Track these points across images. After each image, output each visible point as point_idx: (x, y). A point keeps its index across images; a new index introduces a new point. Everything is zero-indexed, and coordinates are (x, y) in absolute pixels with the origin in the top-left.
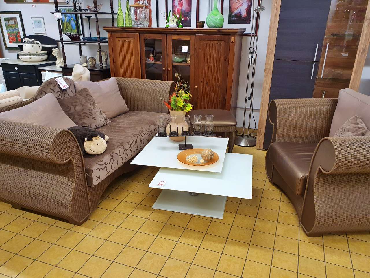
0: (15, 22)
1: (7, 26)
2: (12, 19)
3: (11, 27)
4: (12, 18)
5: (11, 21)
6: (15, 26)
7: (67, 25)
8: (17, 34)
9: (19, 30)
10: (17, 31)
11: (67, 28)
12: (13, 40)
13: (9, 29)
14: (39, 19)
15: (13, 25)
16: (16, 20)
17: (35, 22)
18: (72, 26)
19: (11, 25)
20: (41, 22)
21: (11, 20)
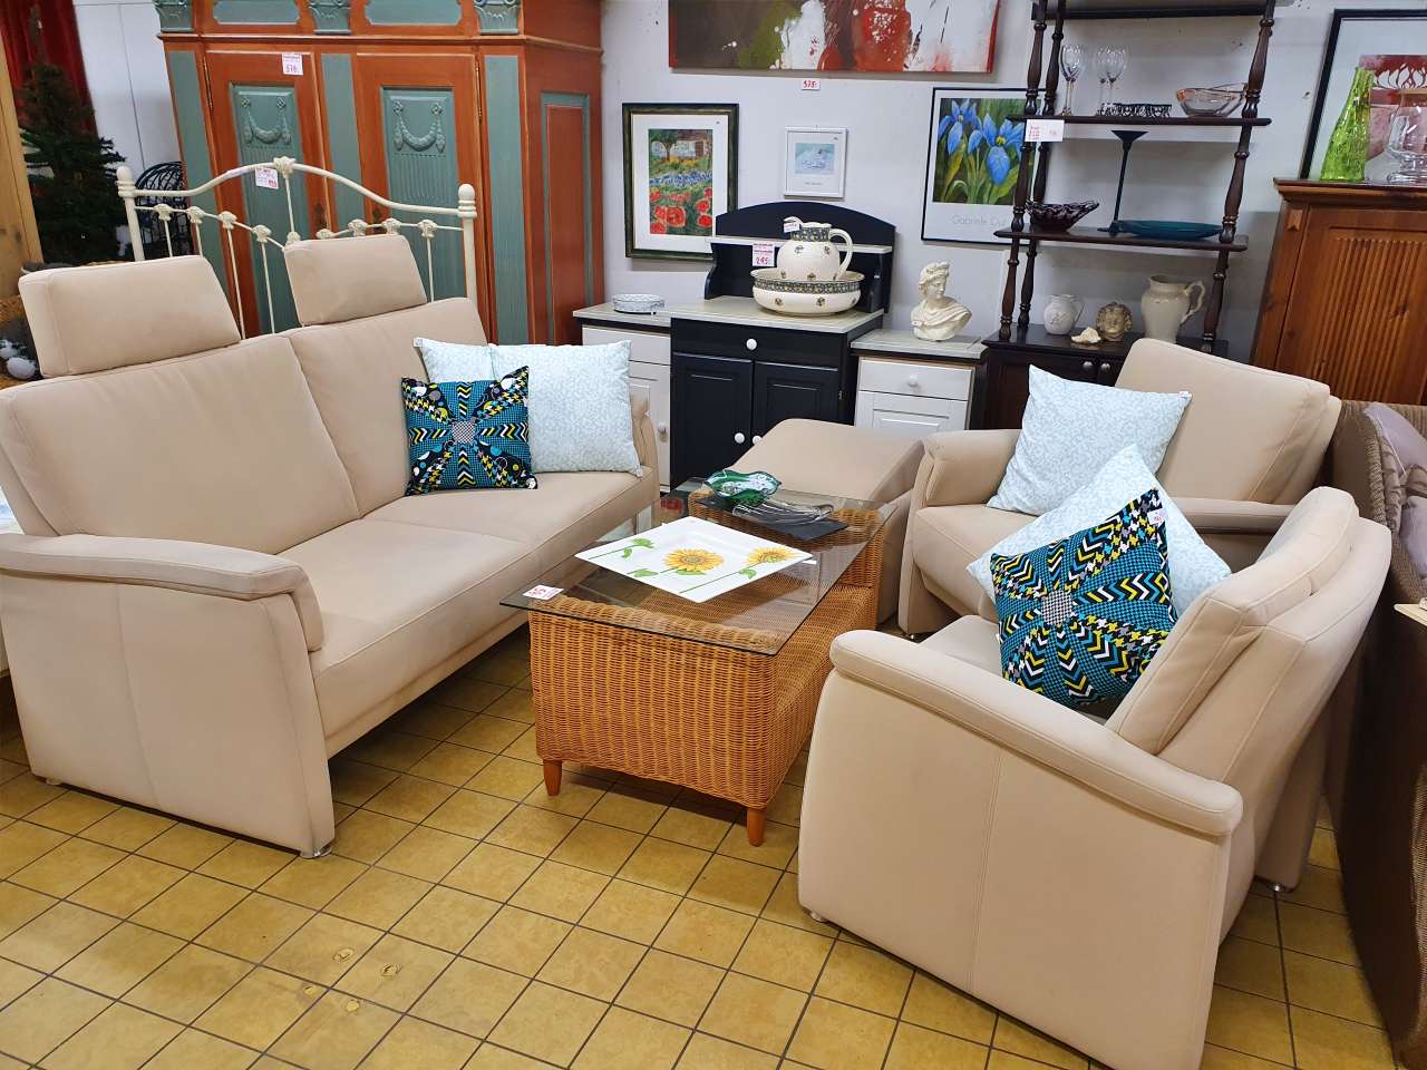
0: (699, 148)
1: (656, 165)
2: (686, 134)
3: (675, 167)
4: (691, 130)
5: (679, 142)
6: (696, 165)
7: (963, 165)
8: (696, 196)
9: (711, 181)
10: (700, 185)
11: (961, 174)
12: (670, 219)
13: (661, 176)
14: (826, 140)
15: (691, 159)
16: (705, 142)
17: (801, 149)
18: (989, 169)
19: (678, 161)
20: (833, 152)
21: (683, 138)
